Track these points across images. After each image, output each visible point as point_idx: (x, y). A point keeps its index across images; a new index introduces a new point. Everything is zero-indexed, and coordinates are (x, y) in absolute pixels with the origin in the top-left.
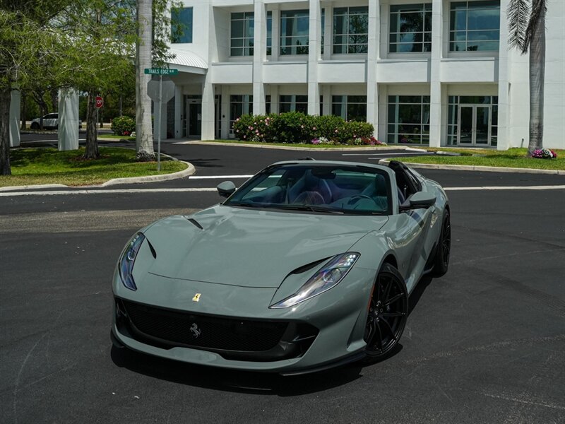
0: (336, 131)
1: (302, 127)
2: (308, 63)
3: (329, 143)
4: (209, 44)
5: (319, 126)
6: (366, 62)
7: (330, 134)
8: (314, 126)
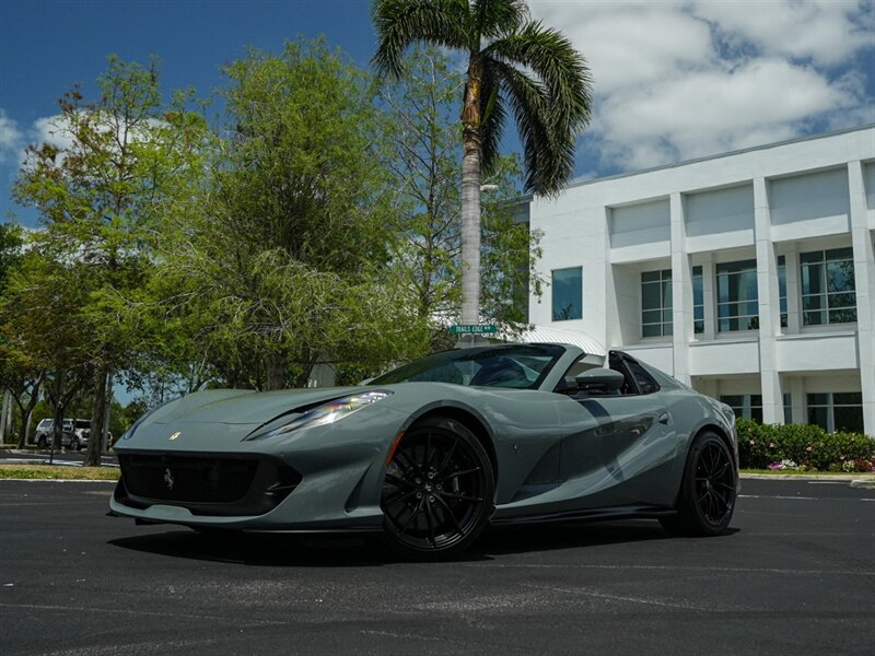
0: (809, 449)
1: (752, 442)
2: (759, 341)
3: (797, 468)
4: (607, 319)
5: (780, 441)
6: (856, 335)
7: (798, 454)
8: (772, 441)
